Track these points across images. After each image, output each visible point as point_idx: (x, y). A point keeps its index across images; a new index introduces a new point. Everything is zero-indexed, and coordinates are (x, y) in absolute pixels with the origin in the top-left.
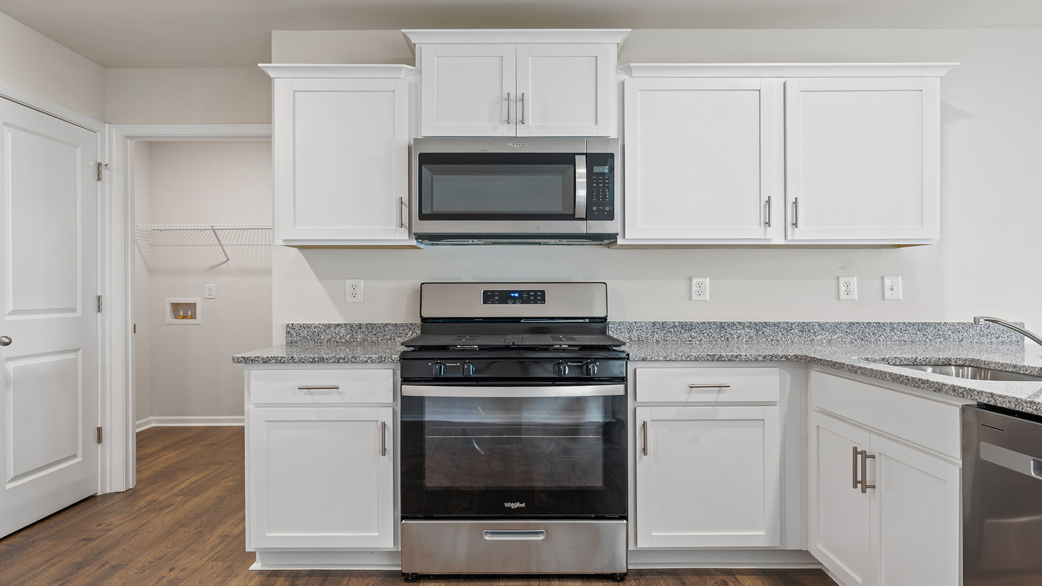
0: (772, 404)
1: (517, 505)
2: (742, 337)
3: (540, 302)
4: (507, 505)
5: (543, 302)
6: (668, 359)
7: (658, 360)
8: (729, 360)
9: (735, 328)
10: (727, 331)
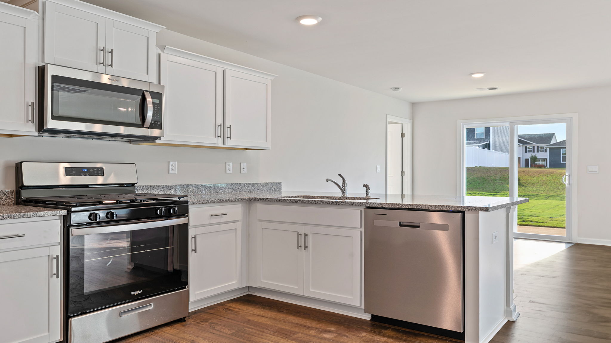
0: (237, 221)
1: (138, 292)
2: (192, 192)
3: (100, 175)
4: (132, 293)
5: (102, 175)
6: (203, 203)
7: (199, 203)
8: (226, 202)
9: (189, 187)
10: (186, 189)
